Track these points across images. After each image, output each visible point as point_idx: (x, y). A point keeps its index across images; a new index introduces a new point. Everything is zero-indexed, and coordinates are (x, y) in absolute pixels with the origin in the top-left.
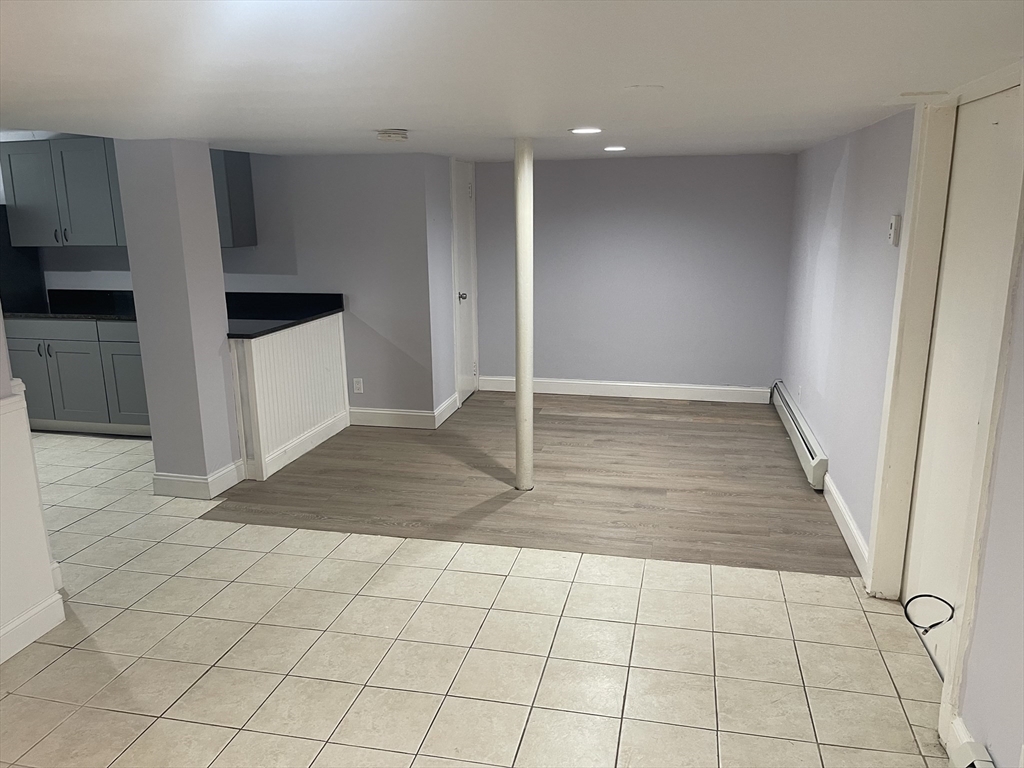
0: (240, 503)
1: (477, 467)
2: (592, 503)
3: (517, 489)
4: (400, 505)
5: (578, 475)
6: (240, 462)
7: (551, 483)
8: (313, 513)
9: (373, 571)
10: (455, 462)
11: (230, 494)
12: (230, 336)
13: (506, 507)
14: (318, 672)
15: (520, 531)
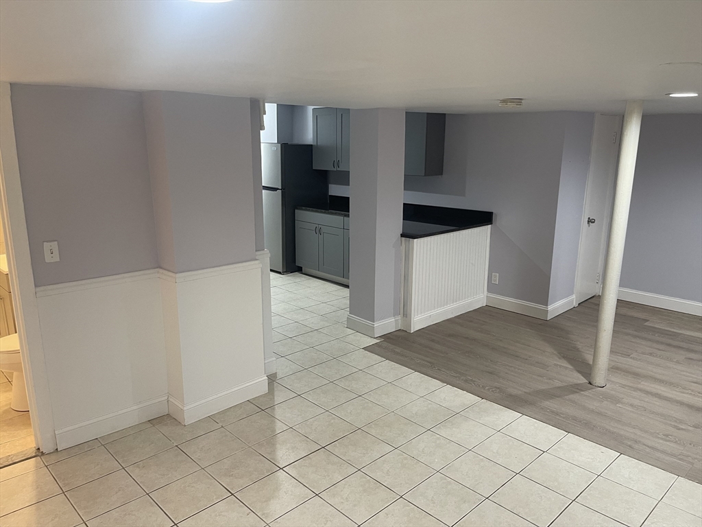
0: (390, 344)
1: (565, 357)
2: (653, 413)
3: (590, 383)
4: (491, 373)
5: (653, 386)
6: (399, 318)
7: (623, 386)
8: (430, 363)
9: (448, 416)
10: (549, 349)
11: (387, 337)
12: (402, 236)
13: (572, 396)
14: (378, 475)
15: (575, 419)
